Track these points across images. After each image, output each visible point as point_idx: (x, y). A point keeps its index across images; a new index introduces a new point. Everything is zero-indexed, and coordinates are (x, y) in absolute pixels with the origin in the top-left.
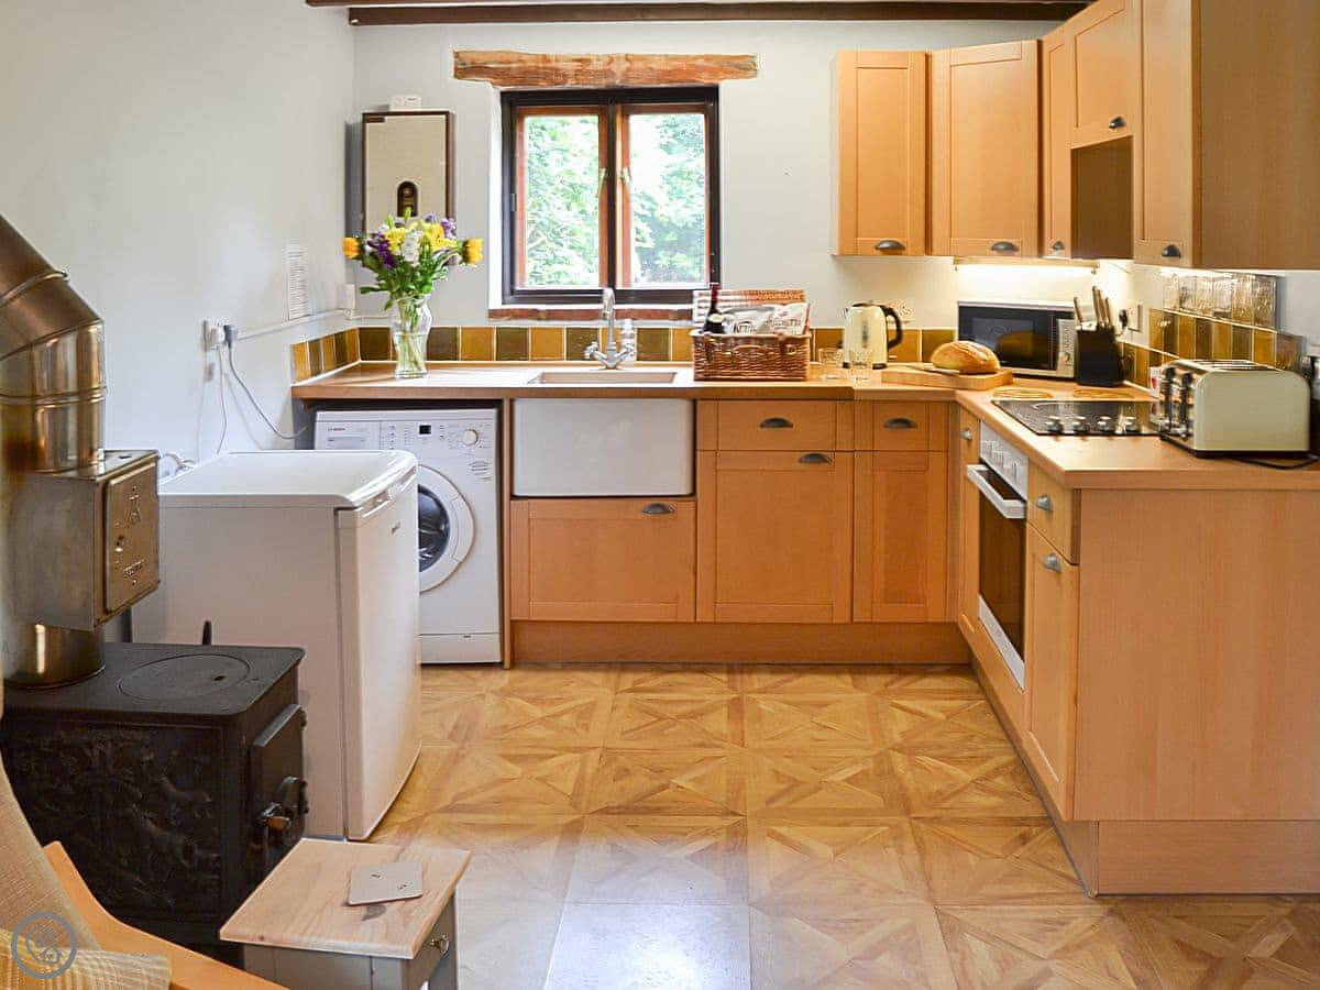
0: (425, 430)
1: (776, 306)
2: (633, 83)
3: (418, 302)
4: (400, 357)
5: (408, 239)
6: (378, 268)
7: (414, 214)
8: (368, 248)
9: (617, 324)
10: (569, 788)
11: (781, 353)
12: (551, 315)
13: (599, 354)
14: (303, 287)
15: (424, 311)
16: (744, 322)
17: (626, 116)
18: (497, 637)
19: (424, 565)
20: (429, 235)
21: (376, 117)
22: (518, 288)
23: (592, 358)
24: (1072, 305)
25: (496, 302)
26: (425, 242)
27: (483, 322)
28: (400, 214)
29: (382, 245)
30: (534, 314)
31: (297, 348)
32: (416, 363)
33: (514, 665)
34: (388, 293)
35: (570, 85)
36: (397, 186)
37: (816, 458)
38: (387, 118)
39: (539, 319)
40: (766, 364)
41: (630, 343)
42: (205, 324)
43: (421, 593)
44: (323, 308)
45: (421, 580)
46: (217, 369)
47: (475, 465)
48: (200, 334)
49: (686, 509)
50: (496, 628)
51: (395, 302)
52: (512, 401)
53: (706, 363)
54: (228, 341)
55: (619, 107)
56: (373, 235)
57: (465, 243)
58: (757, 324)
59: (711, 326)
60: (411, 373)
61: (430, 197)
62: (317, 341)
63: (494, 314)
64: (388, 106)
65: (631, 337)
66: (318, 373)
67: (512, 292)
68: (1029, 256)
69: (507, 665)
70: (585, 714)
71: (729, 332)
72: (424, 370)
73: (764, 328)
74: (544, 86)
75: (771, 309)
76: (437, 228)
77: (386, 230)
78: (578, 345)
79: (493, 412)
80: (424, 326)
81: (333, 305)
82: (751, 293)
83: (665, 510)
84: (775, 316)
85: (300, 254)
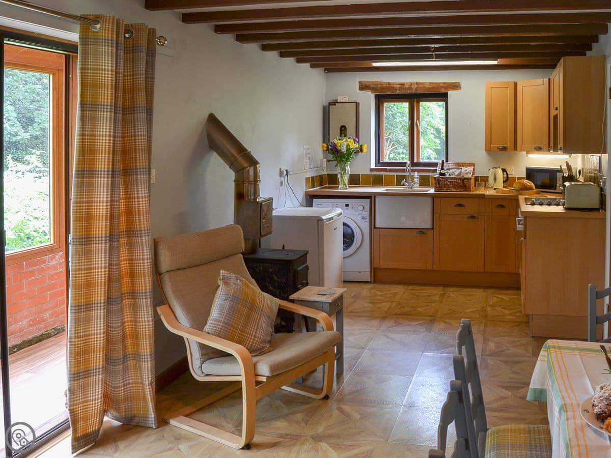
0: (347, 205)
1: (463, 168)
2: (419, 92)
3: (346, 165)
4: (340, 183)
5: (343, 144)
6: (333, 154)
7: (345, 136)
8: (330, 147)
9: (412, 174)
10: (386, 309)
11: (463, 182)
12: (391, 171)
13: (406, 184)
14: (309, 159)
15: (348, 168)
16: (453, 172)
17: (418, 103)
18: (369, 272)
19: (344, 250)
20: (349, 143)
21: (334, 103)
22: (381, 161)
23: (403, 185)
24: (559, 168)
25: (373, 166)
26: (348, 145)
27: (368, 173)
28: (341, 136)
29: (335, 146)
30: (386, 170)
31: (307, 179)
32: (345, 185)
33: (374, 283)
34: (336, 162)
35: (398, 92)
36: (340, 127)
37: (473, 217)
38: (337, 104)
39: (387, 172)
40: (458, 186)
41: (416, 180)
42: (280, 169)
43: (344, 258)
44: (315, 166)
45: (344, 254)
46: (284, 183)
47: (363, 217)
48: (279, 171)
49: (430, 233)
50: (369, 270)
51: (339, 165)
52: (375, 197)
53: (438, 186)
54: (287, 175)
55: (416, 100)
56: (332, 143)
57: (361, 146)
58: (456, 173)
59: (441, 174)
60: (343, 188)
61: (351, 130)
62: (314, 177)
63: (372, 170)
64: (337, 100)
65: (417, 178)
66: (314, 187)
67: (379, 162)
68: (545, 151)
69: (372, 281)
70: (394, 295)
71: (447, 176)
72: (348, 187)
73: (459, 175)
74: (389, 93)
75: (461, 169)
76: (352, 141)
77: (336, 141)
78: (399, 181)
79: (368, 200)
80: (348, 173)
81: (319, 165)
82: (457, 164)
83: (423, 233)
84: (463, 171)
85: (308, 149)
